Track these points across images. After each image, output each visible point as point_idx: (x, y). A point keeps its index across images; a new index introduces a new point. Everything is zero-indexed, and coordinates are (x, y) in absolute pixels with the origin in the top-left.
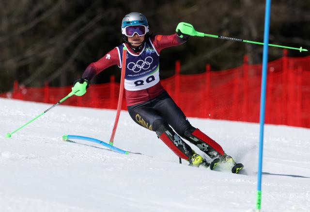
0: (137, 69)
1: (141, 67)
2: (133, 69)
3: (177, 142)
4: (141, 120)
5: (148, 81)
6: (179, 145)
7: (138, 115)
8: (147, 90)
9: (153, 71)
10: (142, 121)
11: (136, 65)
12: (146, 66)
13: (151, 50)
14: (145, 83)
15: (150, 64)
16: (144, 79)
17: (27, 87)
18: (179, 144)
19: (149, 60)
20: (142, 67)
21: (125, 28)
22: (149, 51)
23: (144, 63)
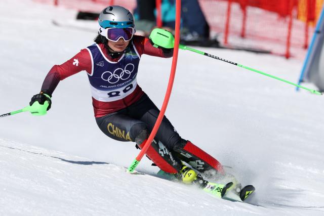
0: (114, 79)
1: (119, 77)
2: (108, 80)
3: (162, 150)
4: (115, 129)
6: (165, 155)
7: (110, 124)
10: (116, 131)
12: (126, 75)
13: (133, 56)
14: (121, 93)
15: (130, 73)
18: (165, 153)
19: (129, 68)
20: (121, 77)
21: (107, 29)
22: (131, 56)
23: (123, 71)
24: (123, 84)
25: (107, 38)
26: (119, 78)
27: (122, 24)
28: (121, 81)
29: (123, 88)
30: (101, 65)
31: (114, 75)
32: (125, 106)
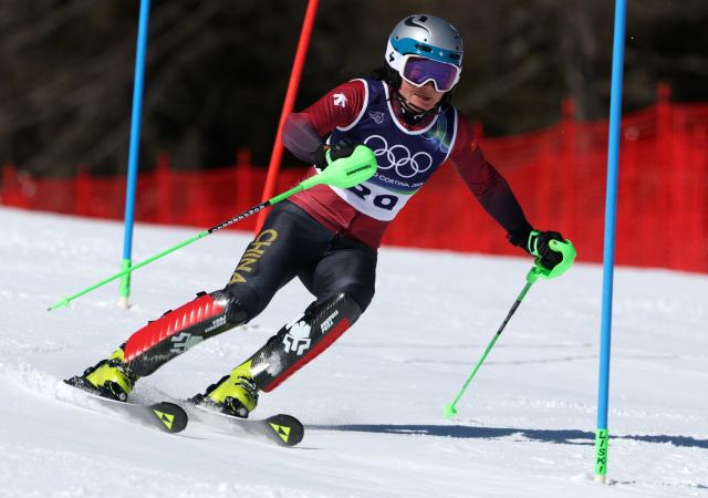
1: (395, 164)
5: (378, 199)
11: (387, 151)
12: (406, 169)
13: (442, 142)
15: (417, 171)
17: (37, 177)
19: (422, 161)
20: (398, 164)
21: (407, 56)
22: (439, 142)
23: (408, 159)
24: (392, 181)
25: (401, 74)
26: (393, 163)
27: (441, 54)
28: (391, 173)
29: (382, 191)
30: (377, 118)
31: (389, 152)
32: (346, 226)
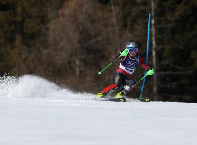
0: (130, 64)
1: (131, 65)
5: (130, 71)
8: (127, 73)
9: (134, 69)
11: (130, 63)
12: (133, 65)
13: (137, 60)
14: (129, 70)
15: (135, 65)
16: (130, 69)
19: (135, 63)
21: (129, 49)
27: (134, 48)
